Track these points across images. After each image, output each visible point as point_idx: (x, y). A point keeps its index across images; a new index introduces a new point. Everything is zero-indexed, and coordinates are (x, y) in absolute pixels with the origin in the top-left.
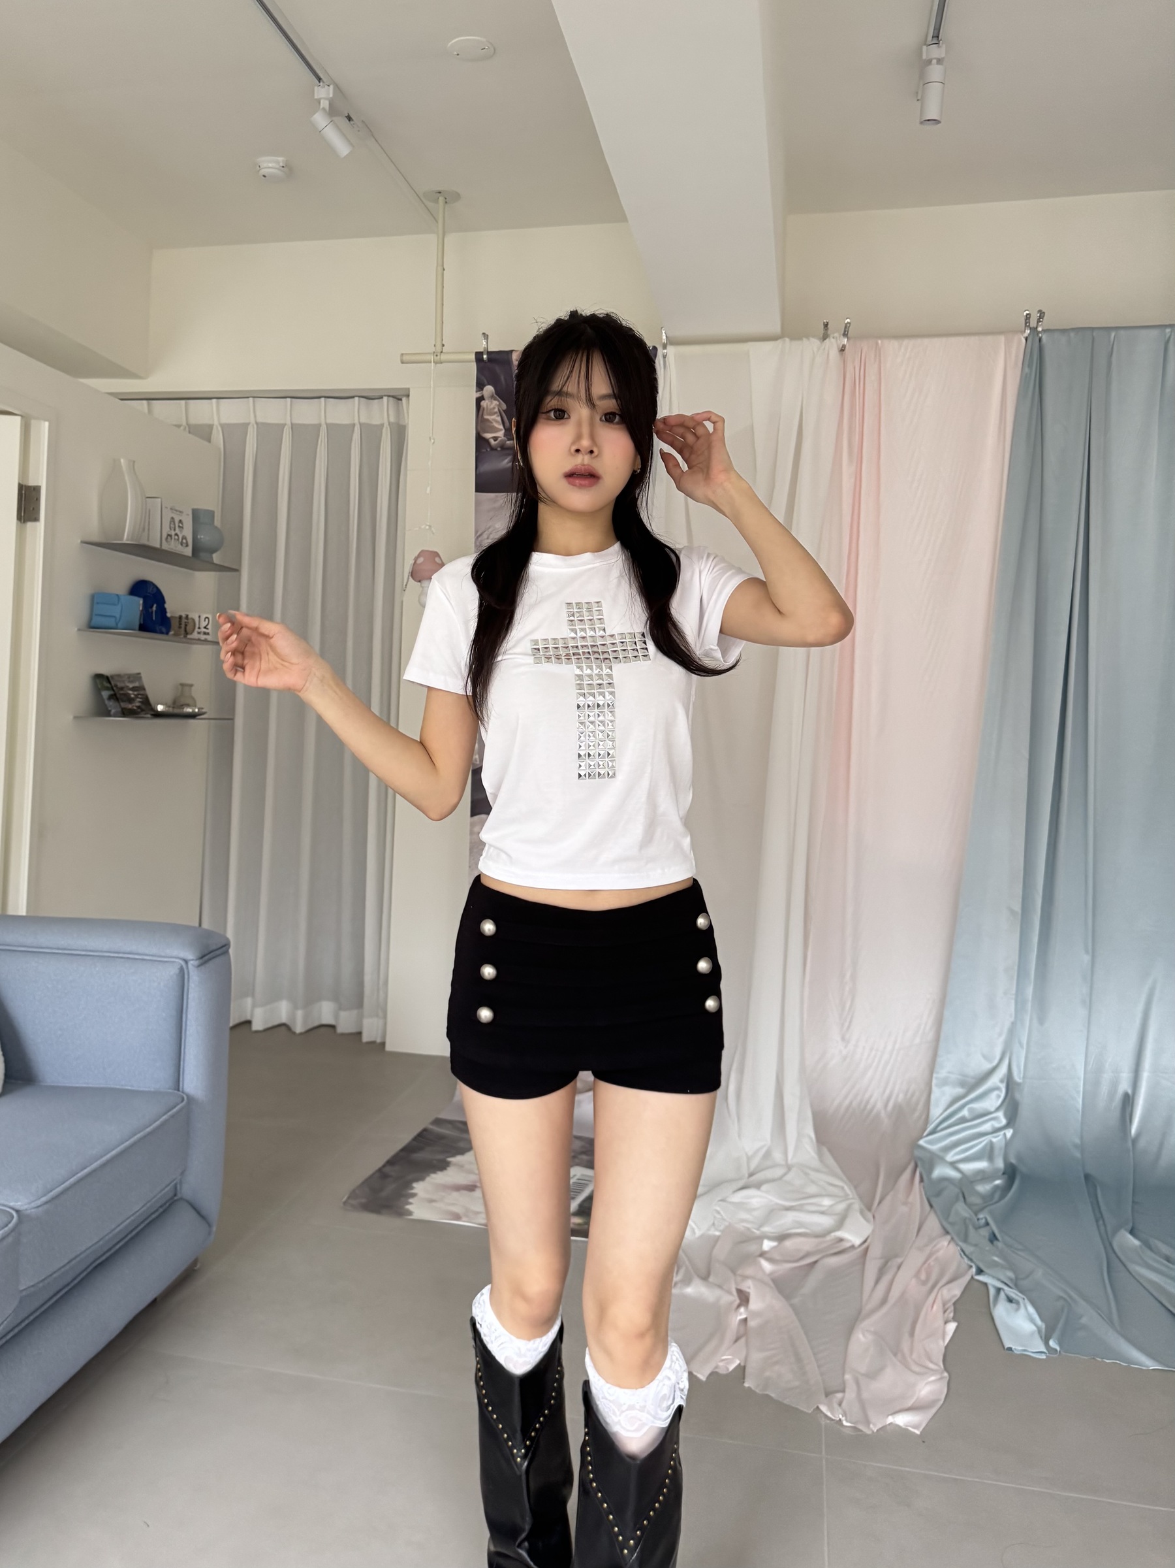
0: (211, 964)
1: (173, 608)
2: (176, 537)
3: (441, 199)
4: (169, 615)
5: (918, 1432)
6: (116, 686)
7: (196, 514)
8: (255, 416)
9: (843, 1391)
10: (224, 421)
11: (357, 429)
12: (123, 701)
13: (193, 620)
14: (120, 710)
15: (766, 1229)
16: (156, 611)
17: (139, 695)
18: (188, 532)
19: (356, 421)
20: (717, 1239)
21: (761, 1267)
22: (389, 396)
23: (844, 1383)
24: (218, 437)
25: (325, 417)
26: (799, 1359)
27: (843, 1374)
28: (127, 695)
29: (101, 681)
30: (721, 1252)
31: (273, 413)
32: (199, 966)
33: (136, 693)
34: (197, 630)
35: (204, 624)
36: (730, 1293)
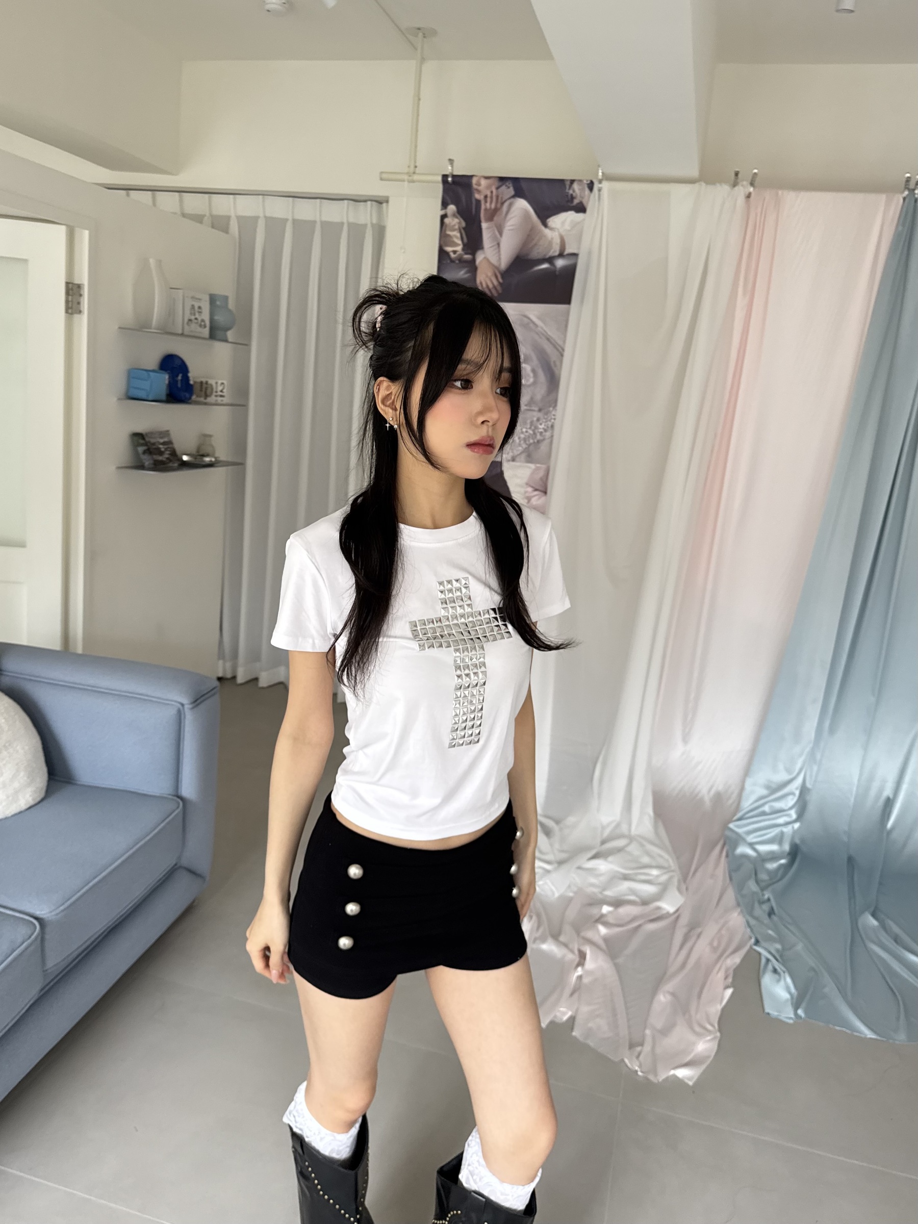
0: (202, 706)
1: (194, 375)
2: (196, 321)
3: (421, 34)
4: (191, 382)
5: (691, 1083)
6: (149, 442)
7: (213, 299)
8: (264, 212)
9: (642, 1045)
10: (240, 213)
11: (345, 228)
12: (156, 454)
13: (211, 385)
14: (152, 462)
15: (608, 893)
16: (181, 380)
17: (168, 448)
18: (206, 316)
19: (345, 221)
20: (570, 900)
21: (598, 931)
22: (371, 200)
23: (644, 1036)
24: (234, 227)
25: (320, 216)
26: (615, 1014)
27: (645, 1028)
28: (159, 449)
29: (138, 438)
30: (571, 914)
31: (279, 209)
32: (193, 708)
33: (166, 447)
34: (214, 394)
35: (220, 388)
36: (572, 951)
